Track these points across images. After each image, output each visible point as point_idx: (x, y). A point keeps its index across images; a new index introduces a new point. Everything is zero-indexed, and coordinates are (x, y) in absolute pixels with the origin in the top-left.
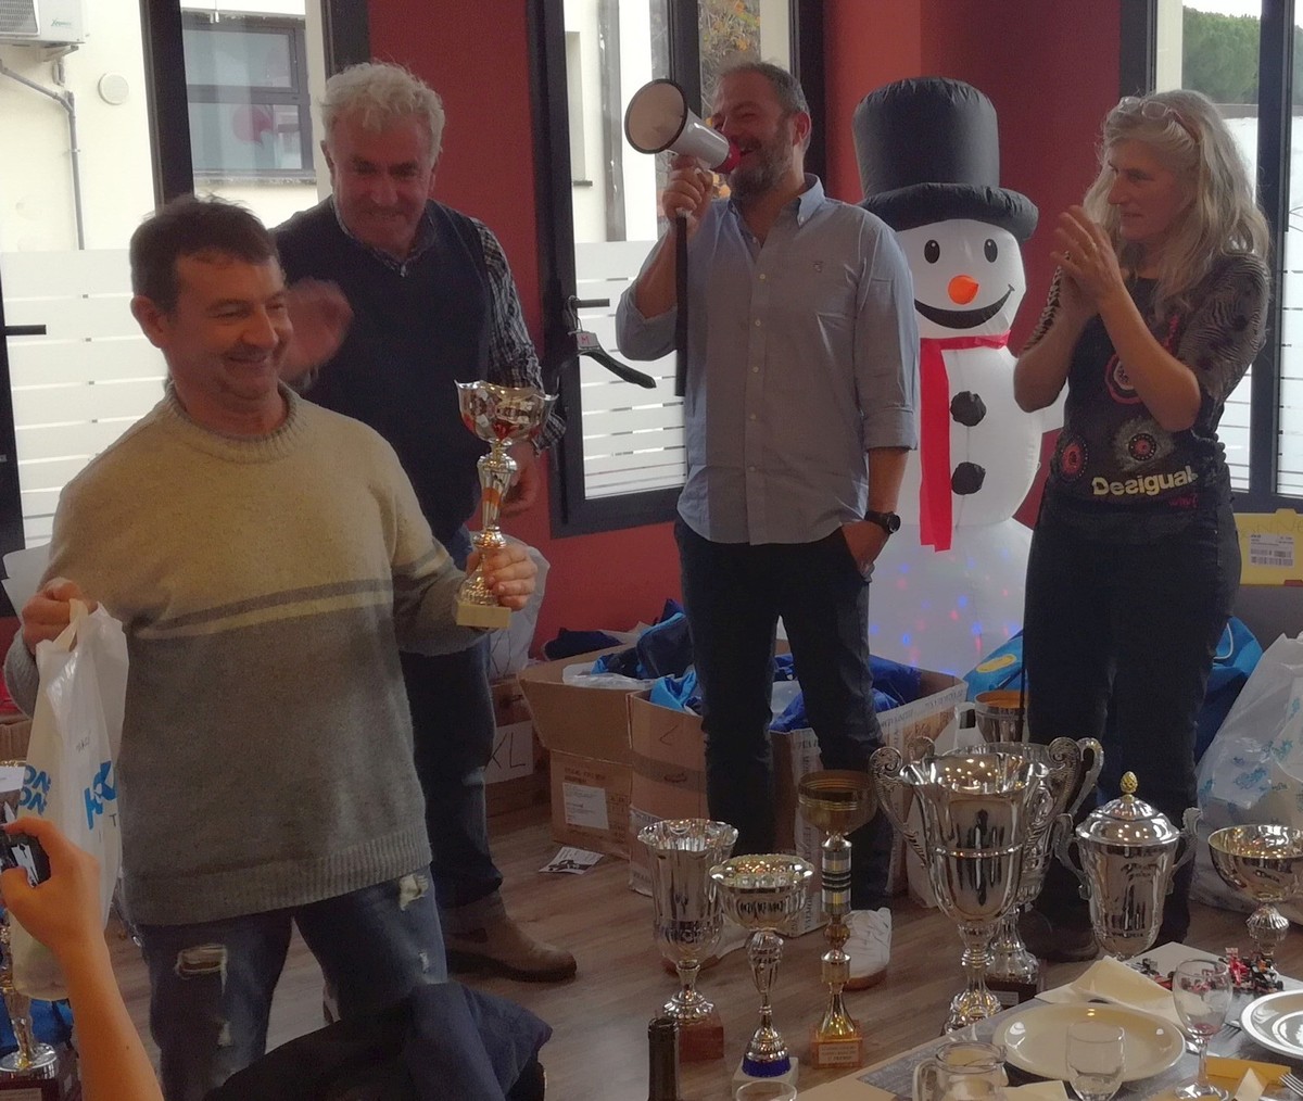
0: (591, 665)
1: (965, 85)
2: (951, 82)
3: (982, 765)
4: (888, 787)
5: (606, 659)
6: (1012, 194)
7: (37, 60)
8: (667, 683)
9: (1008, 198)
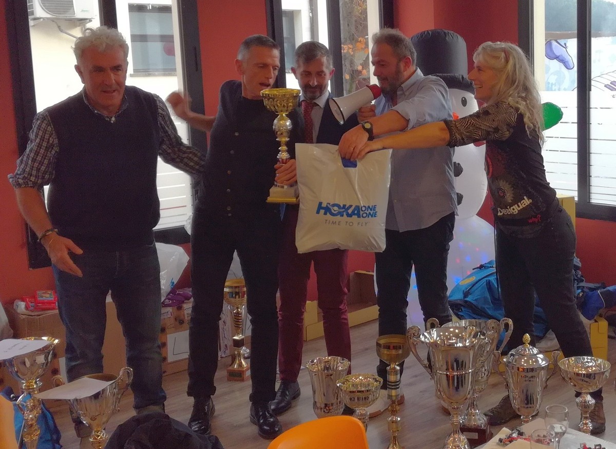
1: (452, 32)
2: (446, 31)
3: (457, 331)
4: (415, 343)
7: (75, 26)
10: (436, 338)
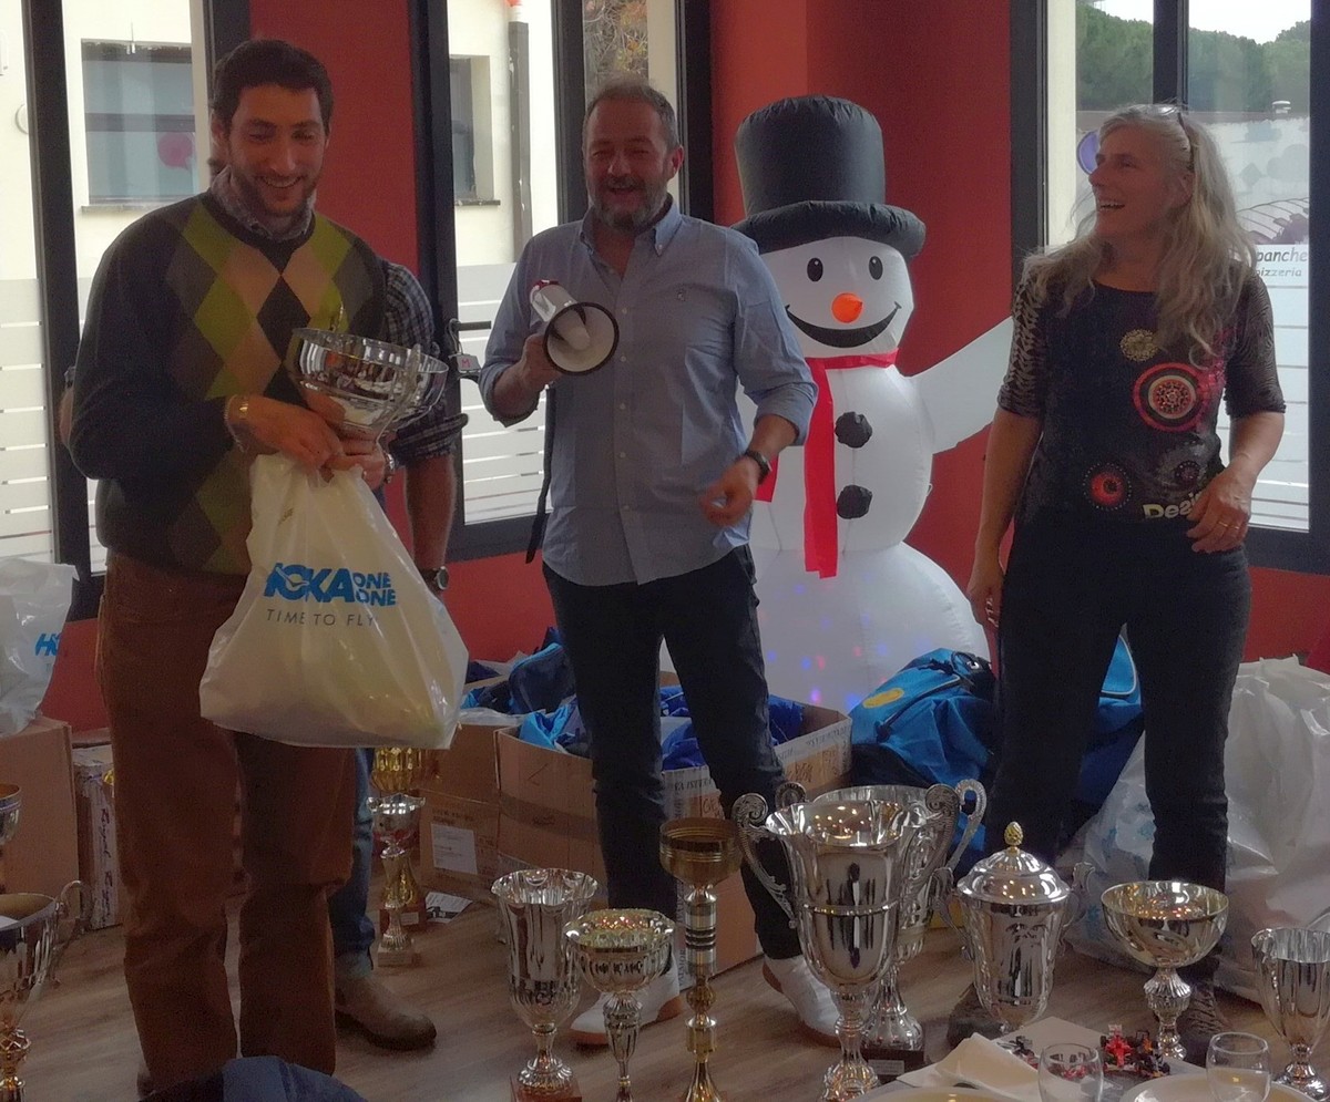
1: (848, 103)
2: (834, 100)
3: (854, 812)
4: (753, 837)
5: (478, 692)
6: (898, 211)
8: (538, 718)
9: (893, 214)
10: (805, 828)
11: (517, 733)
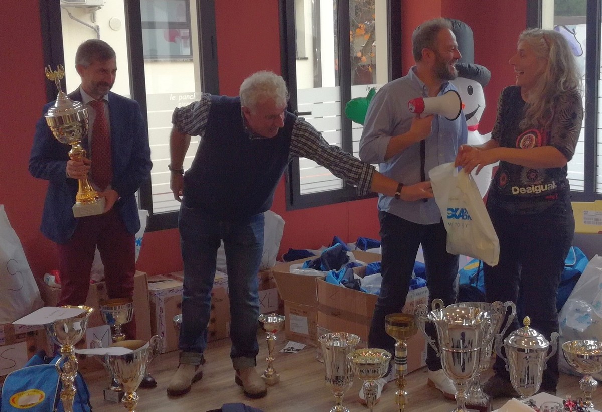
0: (302, 265)
1: (458, 21)
3: (463, 312)
4: (422, 321)
5: (308, 262)
7: (85, 13)
8: (332, 273)
9: (477, 68)
10: (443, 318)
11: (324, 279)
